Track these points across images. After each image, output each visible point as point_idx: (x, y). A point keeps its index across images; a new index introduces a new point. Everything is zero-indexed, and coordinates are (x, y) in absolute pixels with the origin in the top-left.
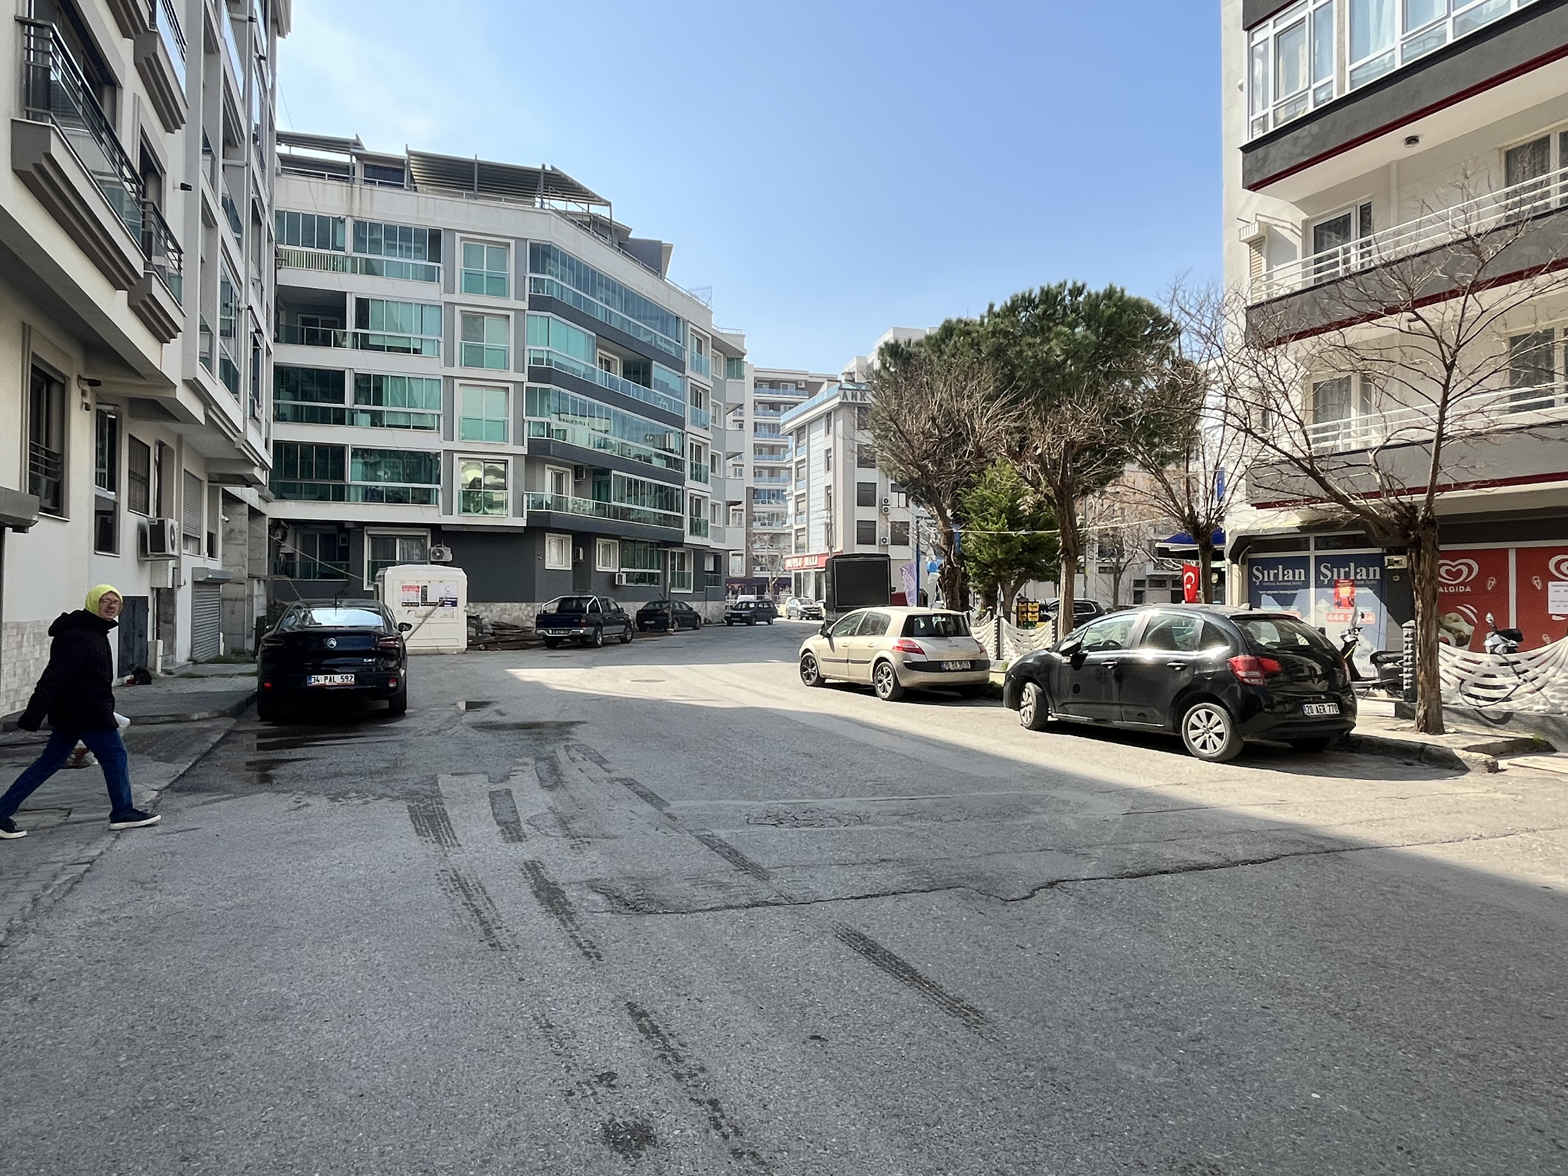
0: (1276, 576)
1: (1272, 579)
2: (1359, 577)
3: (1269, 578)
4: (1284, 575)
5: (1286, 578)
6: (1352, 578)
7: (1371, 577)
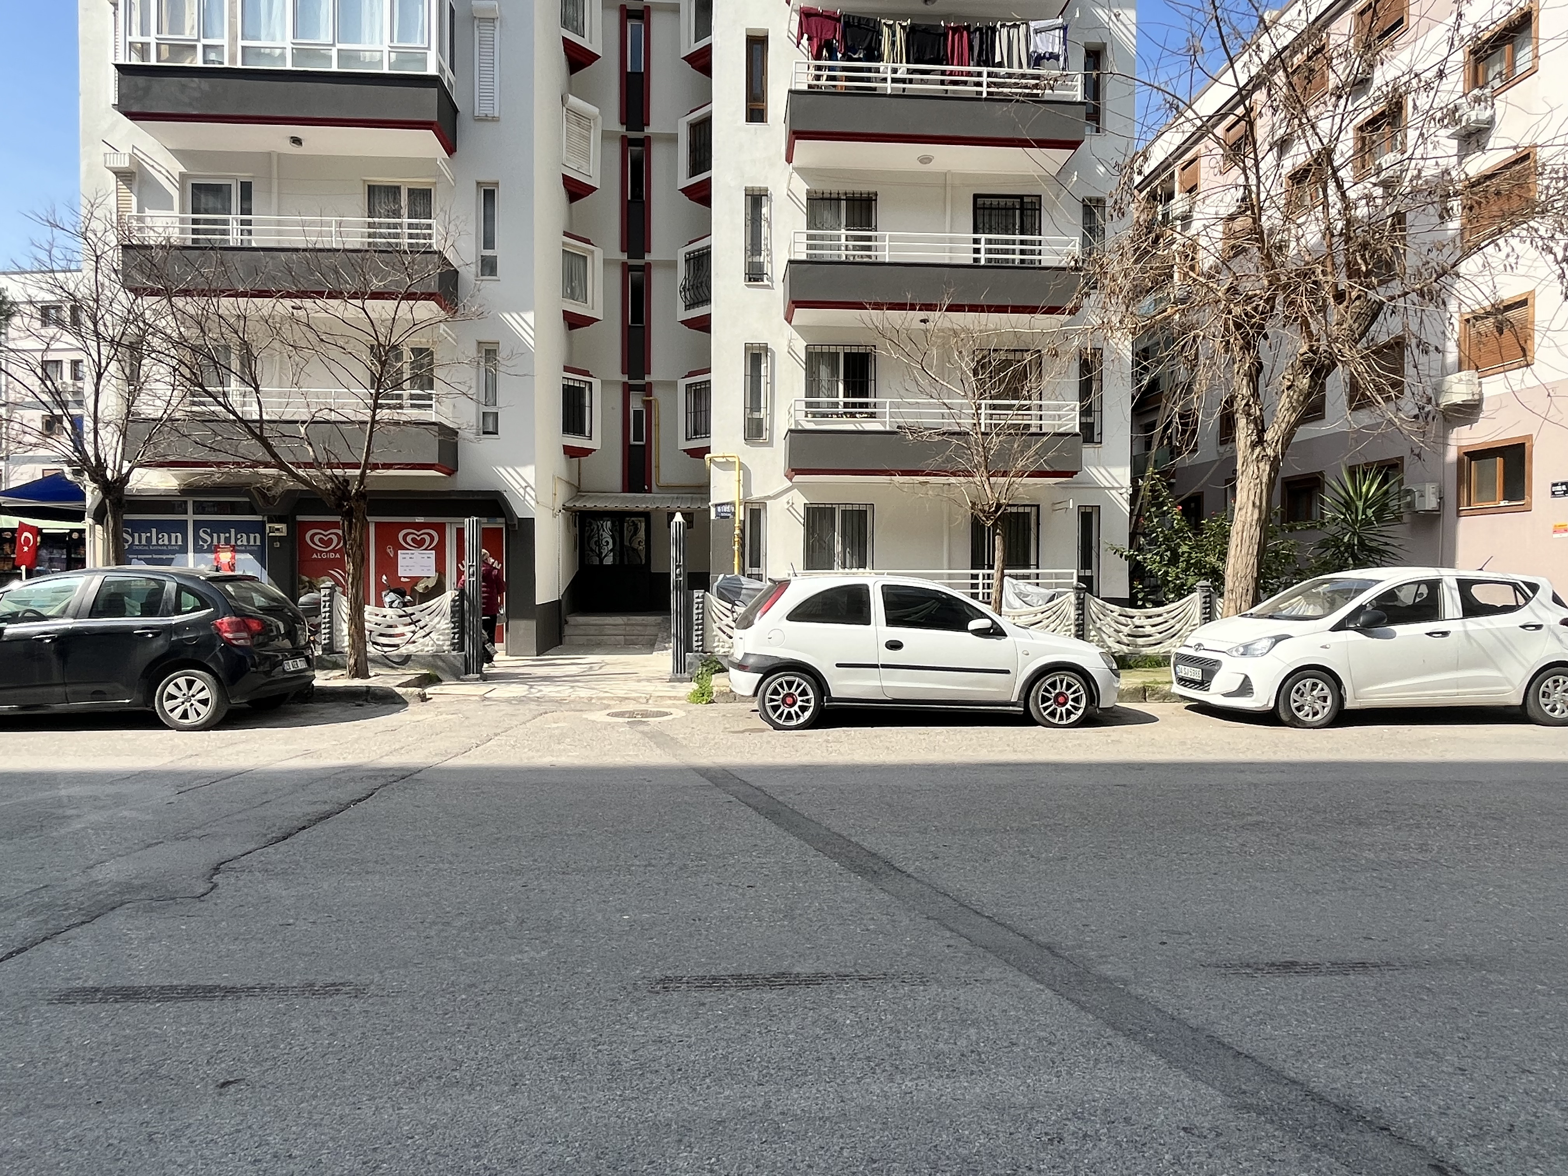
0: (149, 539)
1: (144, 542)
2: (239, 543)
3: (140, 541)
4: (158, 539)
5: (160, 542)
6: (233, 543)
7: (252, 543)
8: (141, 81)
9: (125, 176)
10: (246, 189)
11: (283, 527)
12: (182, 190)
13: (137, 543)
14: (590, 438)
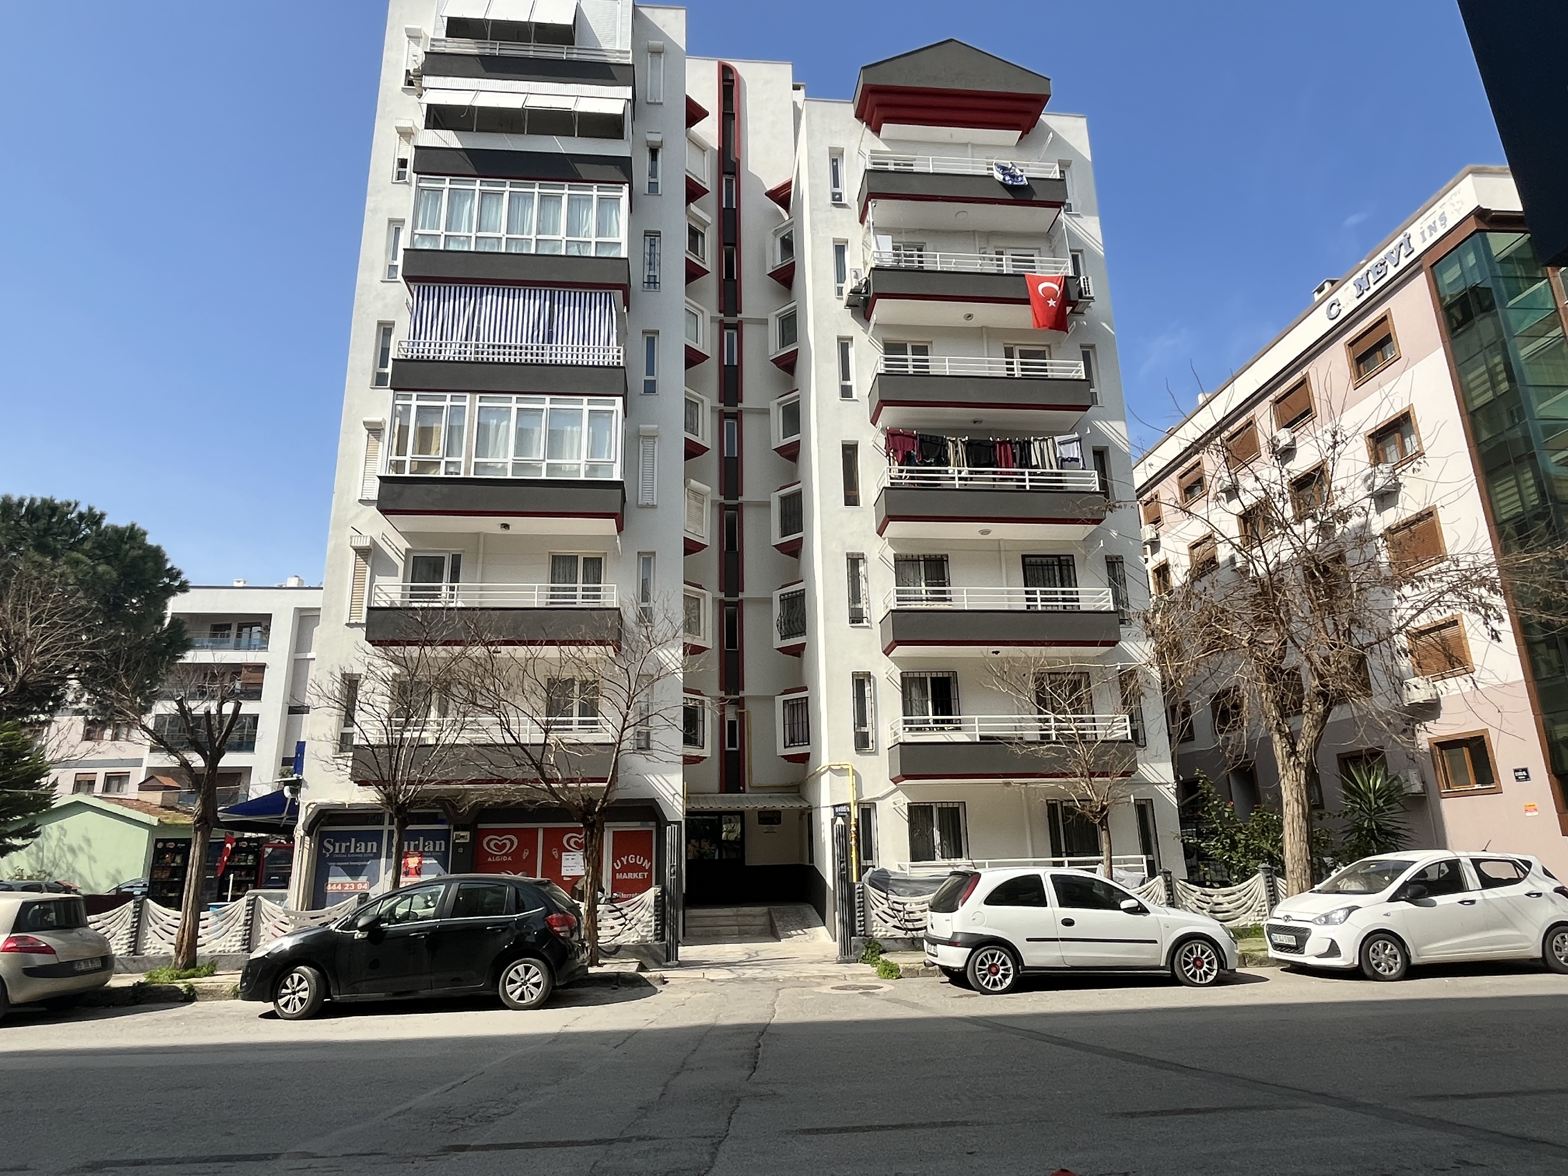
0: (348, 848)
1: (343, 851)
3: (340, 850)
4: (356, 847)
5: (358, 850)
6: (421, 849)
7: (437, 849)
8: (397, 487)
9: (363, 553)
10: (456, 560)
11: (466, 834)
12: (406, 562)
13: (337, 851)
14: (703, 747)
